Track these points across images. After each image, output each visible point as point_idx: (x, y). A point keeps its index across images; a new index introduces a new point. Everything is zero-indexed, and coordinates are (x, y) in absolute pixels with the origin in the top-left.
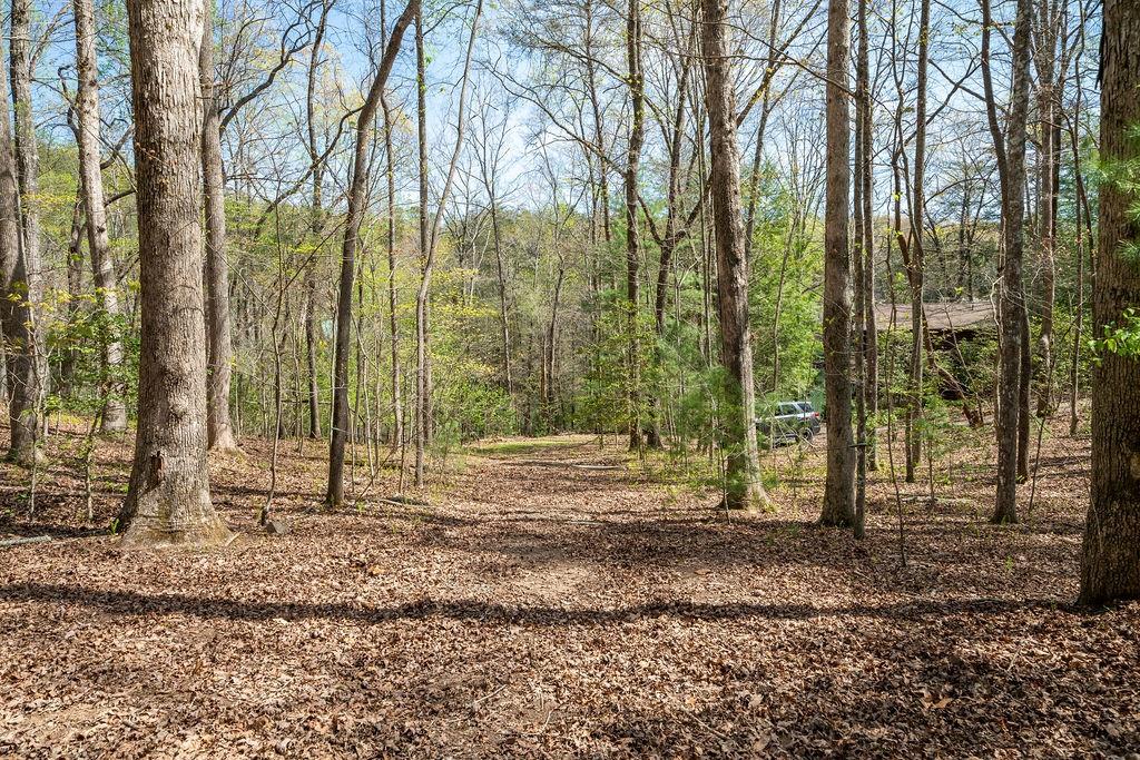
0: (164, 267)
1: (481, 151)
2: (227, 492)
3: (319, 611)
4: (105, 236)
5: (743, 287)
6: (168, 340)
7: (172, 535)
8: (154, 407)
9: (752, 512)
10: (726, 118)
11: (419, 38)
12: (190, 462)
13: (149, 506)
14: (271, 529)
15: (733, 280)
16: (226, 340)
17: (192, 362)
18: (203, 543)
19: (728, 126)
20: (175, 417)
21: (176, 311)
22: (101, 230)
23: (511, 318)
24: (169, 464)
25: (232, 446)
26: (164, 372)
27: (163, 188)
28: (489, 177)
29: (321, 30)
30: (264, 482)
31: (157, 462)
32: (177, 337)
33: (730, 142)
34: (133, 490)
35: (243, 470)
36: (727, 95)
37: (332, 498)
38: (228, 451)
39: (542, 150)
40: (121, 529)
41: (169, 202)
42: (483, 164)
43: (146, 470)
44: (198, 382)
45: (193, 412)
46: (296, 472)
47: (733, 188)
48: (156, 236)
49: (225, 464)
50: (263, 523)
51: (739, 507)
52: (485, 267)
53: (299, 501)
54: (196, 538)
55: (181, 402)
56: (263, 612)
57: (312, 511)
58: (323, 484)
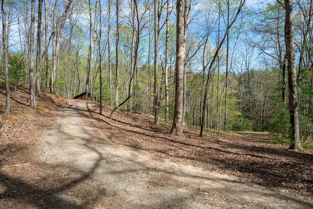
0: (178, 97)
1: (246, 59)
2: (184, 132)
3: (196, 146)
4: (167, 88)
5: (296, 98)
6: (178, 107)
7: (177, 135)
8: (176, 116)
9: (296, 150)
10: (292, 60)
11: (228, 40)
12: (180, 125)
13: (174, 130)
14: (190, 137)
15: (292, 96)
16: (185, 105)
17: (181, 111)
18: (181, 137)
19: (292, 62)
20: (178, 118)
21: (179, 103)
22: (167, 87)
23: (252, 100)
24: (177, 125)
25: (185, 125)
26: (177, 112)
27: (179, 86)
28: (247, 65)
29: (207, 40)
30: (189, 132)
31: (176, 124)
32: (179, 107)
33: (293, 65)
34: (172, 128)
35: (186, 129)
36: (292, 55)
37: (201, 135)
38: (184, 126)
39: (264, 57)
40: (171, 133)
41: (179, 88)
42: (246, 62)
43: (174, 125)
44: (181, 113)
45: (180, 118)
46: (195, 131)
47: (293, 75)
48: (177, 93)
49: (183, 128)
50: (189, 136)
51: (293, 149)
52: (246, 87)
53: (195, 135)
54: (180, 136)
55: (179, 116)
56: (188, 145)
57: (197, 136)
58: (199, 133)
